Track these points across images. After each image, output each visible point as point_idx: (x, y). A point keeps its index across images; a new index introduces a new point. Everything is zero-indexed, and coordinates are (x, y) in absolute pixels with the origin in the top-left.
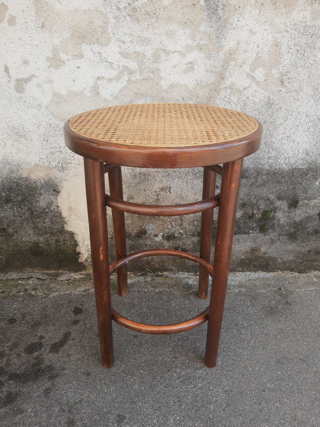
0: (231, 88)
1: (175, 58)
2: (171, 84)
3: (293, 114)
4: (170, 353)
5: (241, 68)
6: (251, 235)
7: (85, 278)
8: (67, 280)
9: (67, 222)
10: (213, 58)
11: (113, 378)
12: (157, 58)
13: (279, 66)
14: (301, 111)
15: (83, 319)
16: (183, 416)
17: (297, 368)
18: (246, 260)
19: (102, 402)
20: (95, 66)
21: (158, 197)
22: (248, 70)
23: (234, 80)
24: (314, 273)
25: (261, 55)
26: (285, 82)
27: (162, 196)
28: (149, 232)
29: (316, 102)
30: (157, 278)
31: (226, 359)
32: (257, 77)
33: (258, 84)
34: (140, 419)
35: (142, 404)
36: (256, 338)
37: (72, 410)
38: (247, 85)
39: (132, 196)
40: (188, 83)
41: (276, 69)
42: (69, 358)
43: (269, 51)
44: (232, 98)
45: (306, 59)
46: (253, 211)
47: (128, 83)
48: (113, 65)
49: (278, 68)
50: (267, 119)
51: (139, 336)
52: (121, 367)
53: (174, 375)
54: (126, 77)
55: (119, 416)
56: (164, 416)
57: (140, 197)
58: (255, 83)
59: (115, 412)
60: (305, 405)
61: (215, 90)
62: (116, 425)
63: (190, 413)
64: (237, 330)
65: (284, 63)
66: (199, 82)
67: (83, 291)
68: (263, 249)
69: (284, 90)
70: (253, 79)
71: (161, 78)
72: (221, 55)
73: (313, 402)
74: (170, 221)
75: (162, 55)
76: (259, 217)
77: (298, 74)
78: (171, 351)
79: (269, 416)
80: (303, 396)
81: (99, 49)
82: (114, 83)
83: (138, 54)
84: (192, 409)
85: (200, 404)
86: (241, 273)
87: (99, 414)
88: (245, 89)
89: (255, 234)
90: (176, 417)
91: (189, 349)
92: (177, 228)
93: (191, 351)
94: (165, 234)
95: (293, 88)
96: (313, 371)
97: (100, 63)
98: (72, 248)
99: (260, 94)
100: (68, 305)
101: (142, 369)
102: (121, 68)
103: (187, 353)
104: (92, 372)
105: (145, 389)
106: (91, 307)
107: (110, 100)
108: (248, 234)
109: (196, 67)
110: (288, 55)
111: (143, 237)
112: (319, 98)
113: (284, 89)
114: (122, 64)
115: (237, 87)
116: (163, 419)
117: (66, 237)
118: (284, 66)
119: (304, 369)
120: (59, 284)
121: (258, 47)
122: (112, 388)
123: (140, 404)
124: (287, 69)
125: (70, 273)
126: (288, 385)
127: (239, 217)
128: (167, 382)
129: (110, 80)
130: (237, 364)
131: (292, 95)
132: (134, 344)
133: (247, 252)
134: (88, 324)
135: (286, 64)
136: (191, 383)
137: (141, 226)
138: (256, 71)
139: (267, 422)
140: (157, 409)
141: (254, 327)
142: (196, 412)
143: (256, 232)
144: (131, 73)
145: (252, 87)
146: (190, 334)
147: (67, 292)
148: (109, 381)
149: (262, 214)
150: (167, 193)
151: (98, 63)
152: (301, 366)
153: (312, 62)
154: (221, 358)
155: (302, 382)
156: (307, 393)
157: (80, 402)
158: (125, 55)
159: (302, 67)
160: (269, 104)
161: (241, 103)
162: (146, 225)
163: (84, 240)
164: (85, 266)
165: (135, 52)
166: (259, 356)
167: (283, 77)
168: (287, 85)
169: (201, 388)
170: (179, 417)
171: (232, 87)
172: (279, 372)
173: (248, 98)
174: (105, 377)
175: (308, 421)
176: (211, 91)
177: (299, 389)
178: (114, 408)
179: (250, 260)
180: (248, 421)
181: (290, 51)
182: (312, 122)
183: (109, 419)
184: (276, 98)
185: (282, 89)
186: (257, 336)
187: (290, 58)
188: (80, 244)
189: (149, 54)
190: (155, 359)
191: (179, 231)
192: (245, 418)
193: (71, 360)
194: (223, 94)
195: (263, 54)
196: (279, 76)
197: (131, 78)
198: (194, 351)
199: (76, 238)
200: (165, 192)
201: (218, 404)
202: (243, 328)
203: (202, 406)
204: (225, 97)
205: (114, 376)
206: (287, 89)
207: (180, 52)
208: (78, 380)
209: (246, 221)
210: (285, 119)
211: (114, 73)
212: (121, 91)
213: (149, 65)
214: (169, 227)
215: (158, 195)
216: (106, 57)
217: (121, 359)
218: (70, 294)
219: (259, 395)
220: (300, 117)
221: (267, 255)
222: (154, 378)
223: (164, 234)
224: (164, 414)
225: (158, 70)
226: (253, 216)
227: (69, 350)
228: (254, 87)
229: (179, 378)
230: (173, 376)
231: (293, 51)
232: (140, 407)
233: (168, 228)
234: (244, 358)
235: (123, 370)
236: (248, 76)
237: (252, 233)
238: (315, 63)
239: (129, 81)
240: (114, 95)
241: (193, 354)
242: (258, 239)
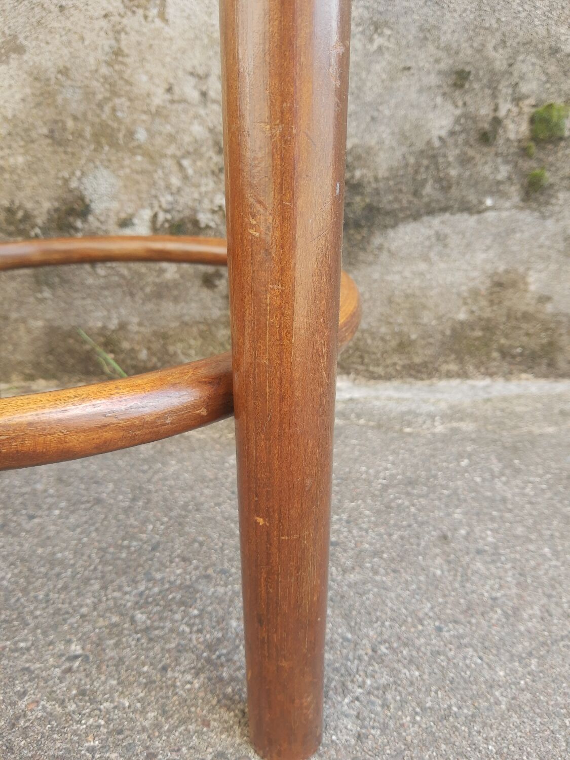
4: (69, 670)
6: (490, 215)
18: (473, 330)
21: (118, 40)
27: (134, 37)
28: (98, 207)
31: (385, 705)
36: (549, 596)
39: (15, 37)
46: (496, 109)
57: (47, 43)
64: (449, 562)
68: (535, 282)
74: (174, 156)
76: (517, 132)
86: (455, 382)
89: (505, 214)
92: (206, 185)
93: (187, 660)
94: (161, 217)
103: (165, 669)
108: (479, 212)
111: (76, 230)
127: (443, 133)
130: (457, 740)
133: (475, 293)
137: (66, 181)
143: (508, 204)
146: (208, 577)
149: (532, 121)
150: (153, 21)
154: (357, 699)
162: (83, 174)
179: (489, 327)
186: (553, 587)
191: (212, 201)
198: (208, 660)
200: (146, 17)
202: (479, 552)
209: (471, 152)
214: (175, 181)
215: (118, 32)
221: (549, 308)
223: (155, 216)
226: (495, 132)
233: (168, 187)
234: (497, 703)
237: (492, 208)
241: (197, 675)
242: (518, 235)
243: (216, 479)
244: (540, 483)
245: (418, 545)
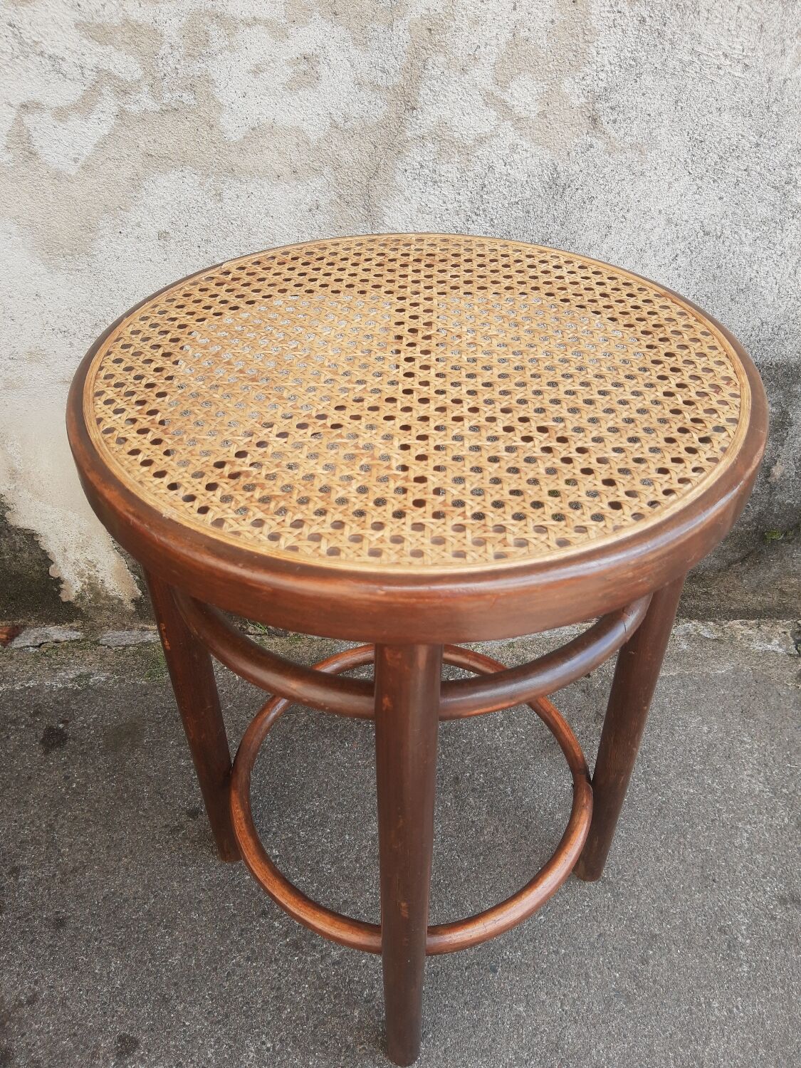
0: (437, 138)
1: (257, 44)
2: (252, 126)
3: (628, 216)
5: (467, 77)
7: (83, 640)
8: (36, 647)
9: (11, 507)
10: (374, 44)
11: (121, 935)
12: (197, 43)
13: (586, 69)
14: (652, 209)
15: (65, 763)
16: (281, 1041)
17: (588, 906)
19: (87, 1000)
20: (5, 67)
22: (487, 84)
23: (448, 114)
24: (686, 625)
25: (527, 34)
26: (604, 119)
29: (698, 182)
30: (272, 641)
32: (516, 103)
33: (519, 125)
34: (175, 1046)
35: (185, 1007)
36: (501, 820)
37: (8, 1023)
38: (486, 129)
40: (305, 124)
41: (573, 78)
42: (16, 878)
43: (552, 22)
44: (443, 169)
45: (668, 46)
47: (119, 121)
48: (65, 67)
49: (582, 75)
50: (550, 231)
51: (202, 813)
52: (145, 903)
53: (276, 924)
54: (109, 104)
55: (122, 1039)
56: (235, 1041)
58: (510, 123)
59: (116, 1028)
60: (589, 1010)
61: (391, 146)
62: (113, 1064)
63: (298, 1033)
64: (456, 797)
65: (599, 60)
66: (340, 120)
67: (72, 680)
69: (599, 144)
70: (505, 110)
71: (220, 107)
72: (402, 34)
73: (608, 1003)
75: (214, 31)
77: (644, 94)
78: (277, 856)
79: (494, 1040)
80: (587, 983)
81: (7, 12)
82: (75, 121)
83: (134, 28)
84: (308, 1019)
85: (328, 1006)
87: (75, 1035)
88: (481, 141)
90: (263, 1043)
91: (324, 852)
93: (327, 858)
95: (628, 139)
96: (626, 913)
97: (21, 58)
98: (37, 568)
99: (527, 158)
100: (30, 721)
101: (197, 909)
102: (91, 76)
103: (317, 862)
104: (69, 917)
105: (198, 966)
106: (88, 728)
107: (73, 174)
109: (324, 70)
110: (610, 34)
112: (705, 170)
113: (600, 142)
114: (90, 61)
115: (456, 135)
116: (230, 1047)
117: (15, 542)
118: (599, 69)
119: (606, 909)
120: (12, 658)
121: (515, 9)
122: (116, 963)
123: (180, 1008)
124: (610, 80)
125: (44, 626)
126: (557, 952)
128: (255, 945)
129: (61, 114)
131: (624, 160)
132: (185, 838)
134: (77, 778)
135: (607, 62)
136: (314, 946)
138: (513, 85)
139: (487, 1056)
140: (219, 1022)
141: (501, 787)
142: (315, 1028)
144: (123, 91)
145: (502, 135)
146: (332, 807)
147: (31, 684)
148: (110, 944)
151: (16, 60)
152: (598, 900)
153: (687, 58)
155: (593, 943)
156: (599, 976)
157: (31, 1001)
158: (96, 32)
159: (655, 71)
160: (556, 186)
161: (470, 184)
163: (65, 550)
164: (79, 609)
165: (126, 22)
166: (499, 869)
167: (597, 106)
168: (609, 129)
169: (338, 963)
170: (272, 1042)
171: (441, 138)
172: (542, 917)
173: (491, 168)
174: (99, 931)
175: (589, 1052)
176: (376, 147)
177: (581, 965)
178: (113, 1017)
180: (440, 1053)
181: (619, 21)
182: (684, 238)
183: (97, 1046)
184: (577, 168)
185: (594, 141)
186: (504, 815)
187: (618, 45)
188: (58, 559)
189: (172, 28)
190: (233, 879)
192: (434, 1044)
193: (19, 885)
194: (415, 155)
195: (532, 30)
196: (583, 100)
197: (126, 106)
198: (337, 857)
199: (42, 544)
201: (373, 1007)
202: (474, 790)
203: (333, 1013)
204: (422, 166)
205: (123, 930)
206: (607, 140)
207: (267, 23)
208: (32, 941)
210: (604, 231)
211: (70, 92)
212: (101, 145)
213: (178, 66)
216: (36, 39)
217: (148, 881)
218: (37, 690)
219: (478, 983)
220: (648, 226)
222: (224, 934)
224: (235, 1035)
225: (208, 81)
227: (17, 856)
228: (509, 134)
229: (286, 934)
230: (273, 927)
231: (626, 21)
232: (178, 1015)
234: (461, 878)
235: (149, 911)
236: (490, 99)
238: (695, 59)
239: (121, 115)
240: (83, 159)
241: (332, 866)
243: (331, 729)
244: (522, 733)
245: (442, 784)
